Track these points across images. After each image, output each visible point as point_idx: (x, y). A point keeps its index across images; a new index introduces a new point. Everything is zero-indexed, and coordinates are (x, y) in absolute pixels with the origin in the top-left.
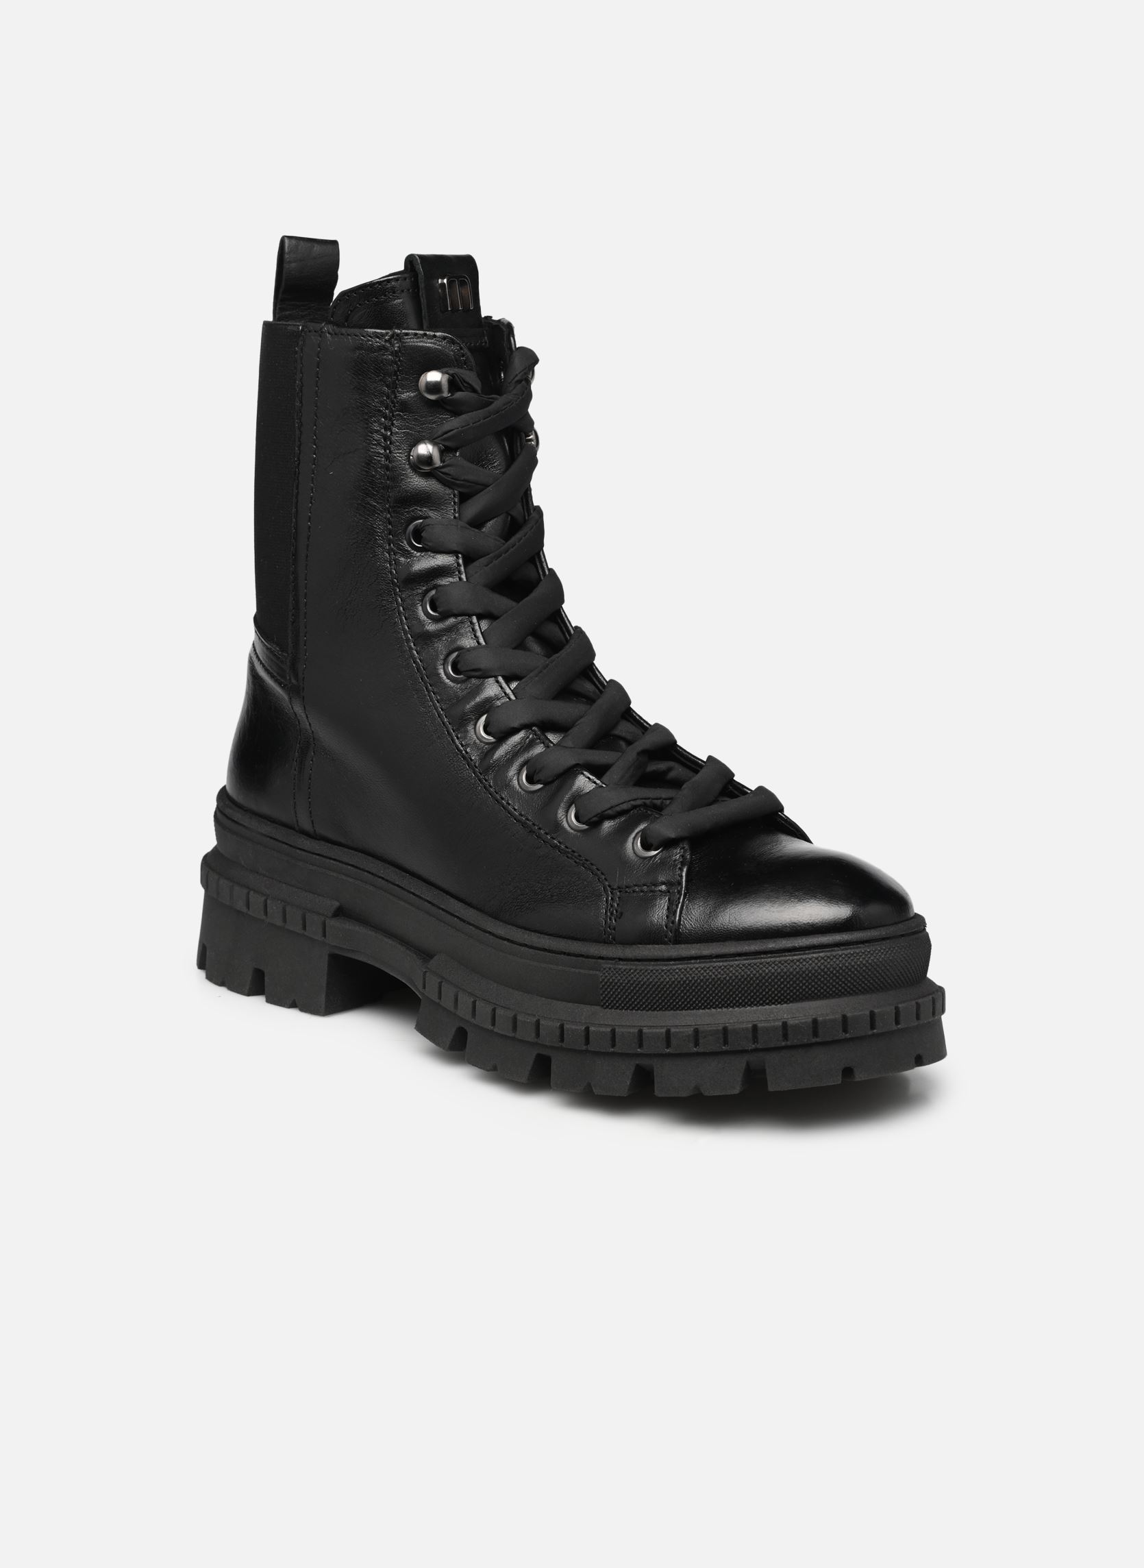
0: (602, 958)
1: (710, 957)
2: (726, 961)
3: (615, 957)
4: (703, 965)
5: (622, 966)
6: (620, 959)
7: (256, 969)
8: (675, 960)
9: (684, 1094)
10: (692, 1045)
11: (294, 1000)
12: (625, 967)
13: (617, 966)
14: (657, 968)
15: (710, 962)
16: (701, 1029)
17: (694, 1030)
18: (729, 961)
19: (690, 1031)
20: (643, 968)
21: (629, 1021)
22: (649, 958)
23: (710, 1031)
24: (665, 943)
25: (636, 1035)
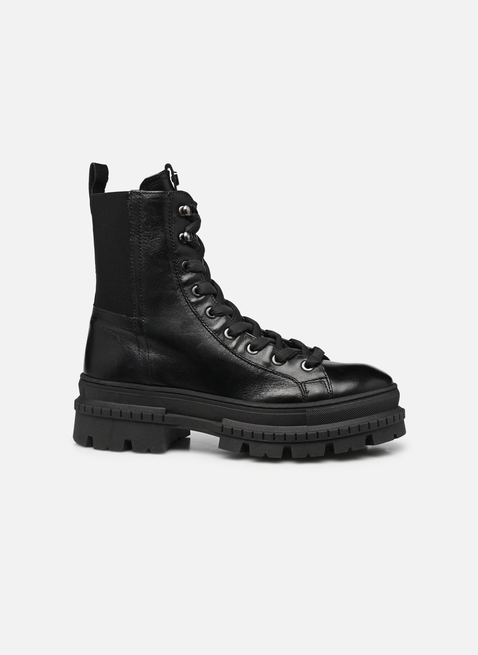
0: (306, 408)
1: (348, 401)
2: (354, 402)
3: (312, 406)
4: (346, 404)
5: (315, 409)
6: (314, 407)
7: (125, 440)
8: (335, 404)
9: (346, 451)
10: (348, 433)
11: (148, 449)
12: (316, 410)
13: (313, 410)
14: (329, 408)
15: (349, 403)
16: (350, 426)
17: (349, 427)
18: (355, 401)
19: (347, 428)
20: (324, 408)
21: (322, 428)
22: (326, 404)
23: (354, 427)
24: (329, 399)
25: (327, 433)
